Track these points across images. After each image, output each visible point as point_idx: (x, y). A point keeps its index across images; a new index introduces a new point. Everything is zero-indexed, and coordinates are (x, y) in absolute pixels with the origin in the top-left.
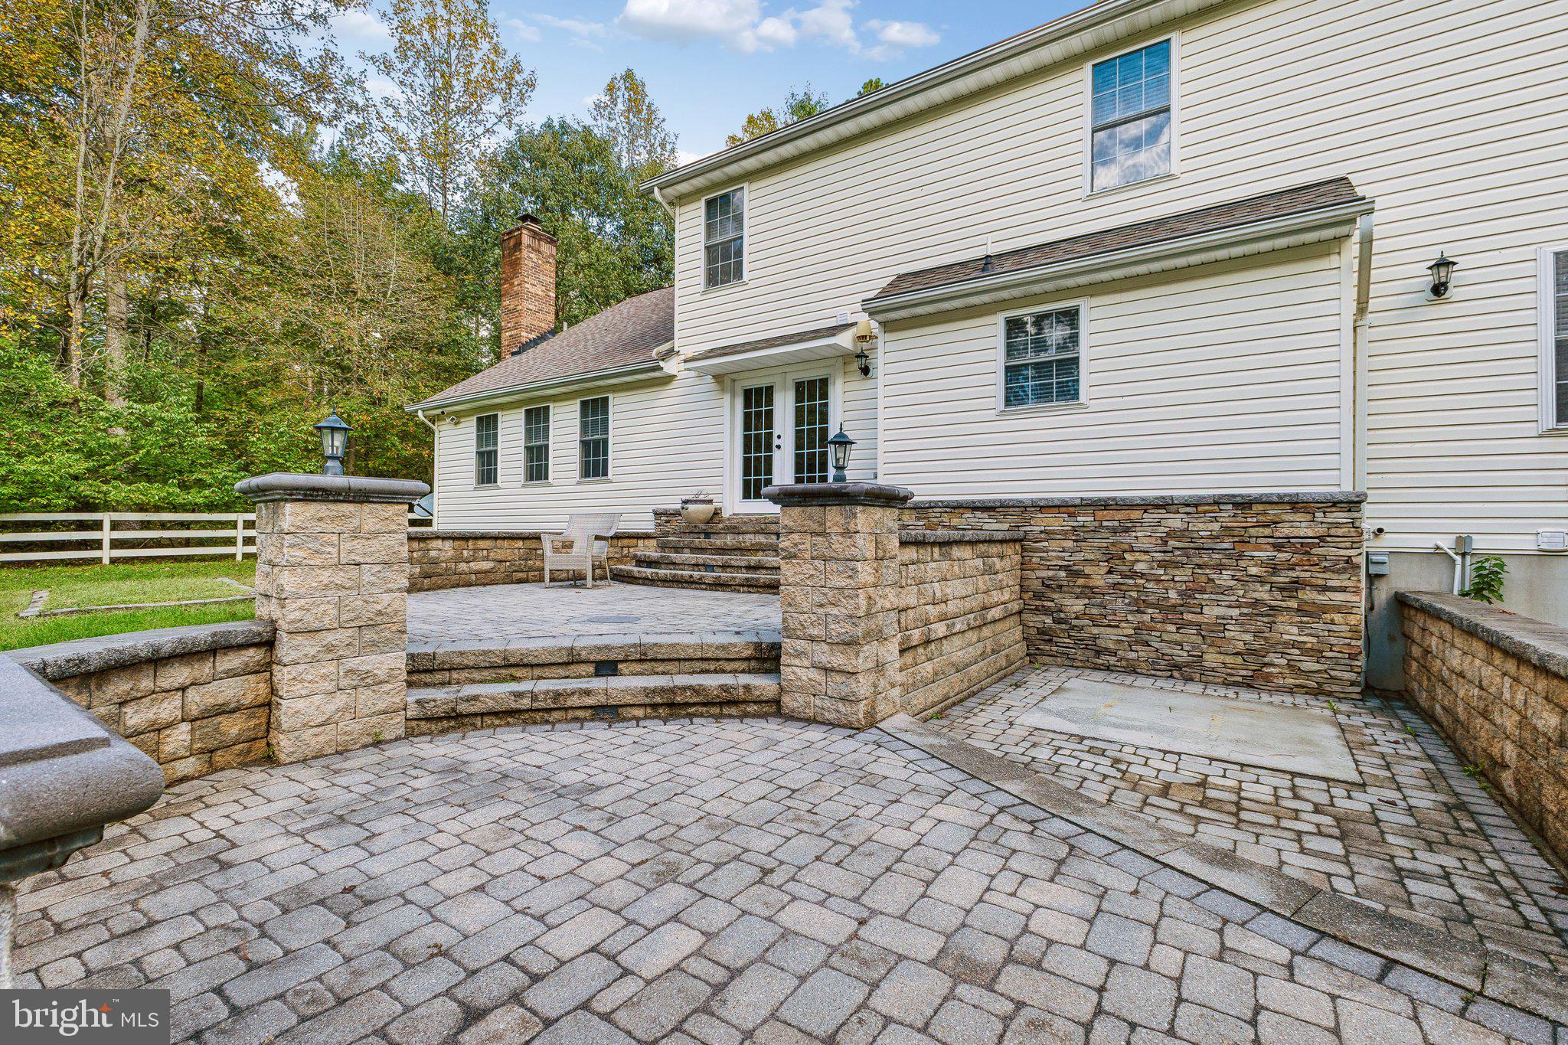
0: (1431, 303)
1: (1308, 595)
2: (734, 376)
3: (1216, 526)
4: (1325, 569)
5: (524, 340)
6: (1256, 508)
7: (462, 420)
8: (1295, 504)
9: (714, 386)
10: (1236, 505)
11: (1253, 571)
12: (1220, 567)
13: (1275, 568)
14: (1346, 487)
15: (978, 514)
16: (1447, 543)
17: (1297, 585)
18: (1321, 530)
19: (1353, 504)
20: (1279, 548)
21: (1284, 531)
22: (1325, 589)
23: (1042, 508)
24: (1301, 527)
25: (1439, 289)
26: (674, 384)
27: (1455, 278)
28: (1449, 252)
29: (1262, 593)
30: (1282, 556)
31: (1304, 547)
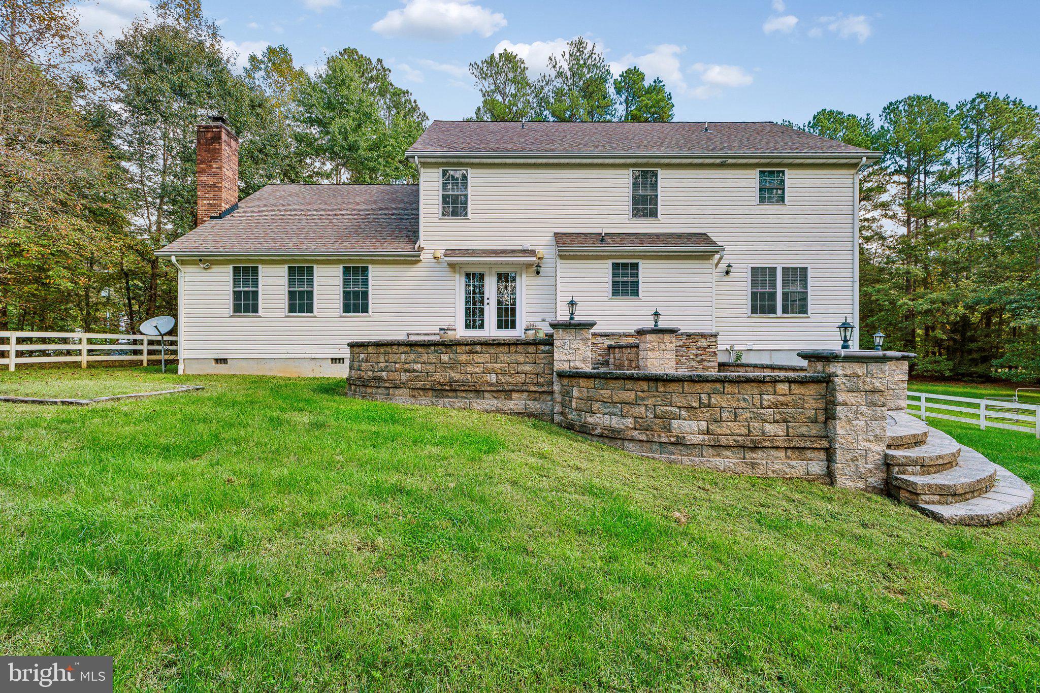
0: (725, 276)
1: (706, 363)
2: (461, 266)
3: (681, 343)
4: (709, 356)
5: (223, 209)
6: (693, 336)
7: (213, 267)
8: (703, 335)
9: (448, 269)
10: (687, 336)
11: (691, 357)
12: (682, 356)
13: (697, 355)
14: (714, 331)
15: (602, 338)
16: (729, 347)
17: (702, 360)
18: (708, 344)
19: (715, 336)
20: (698, 349)
21: (699, 344)
22: (710, 361)
23: (626, 336)
24: (703, 343)
25: (727, 273)
26: (420, 265)
27: (732, 270)
28: (731, 262)
29: (694, 363)
30: (699, 352)
31: (704, 349)
